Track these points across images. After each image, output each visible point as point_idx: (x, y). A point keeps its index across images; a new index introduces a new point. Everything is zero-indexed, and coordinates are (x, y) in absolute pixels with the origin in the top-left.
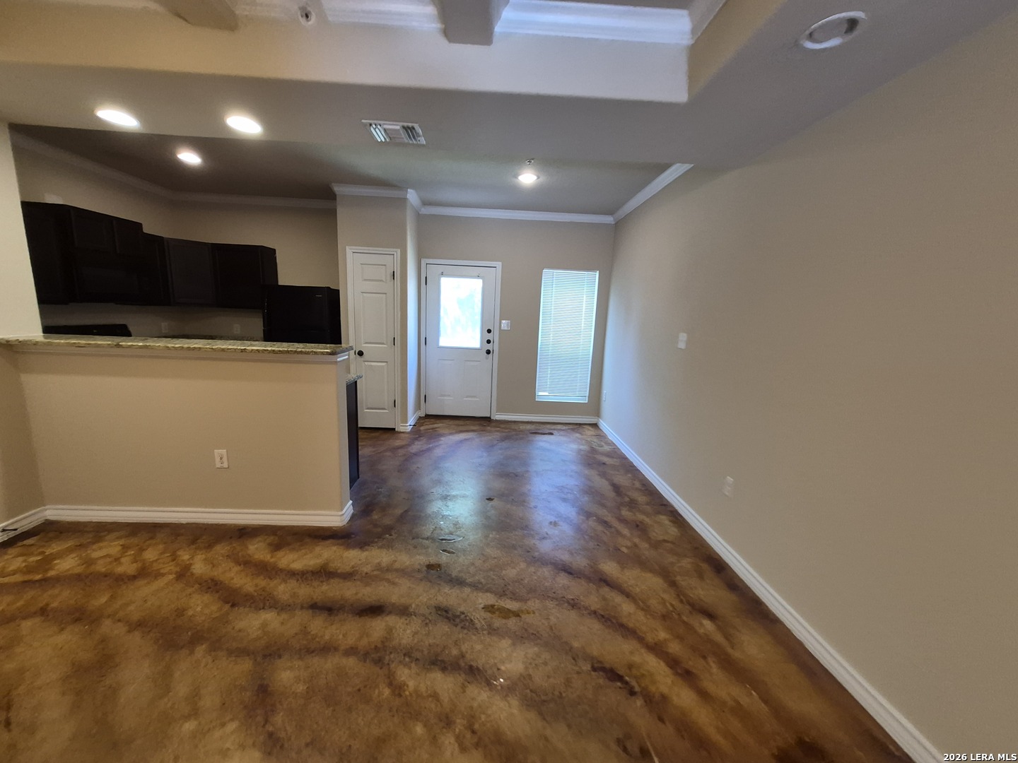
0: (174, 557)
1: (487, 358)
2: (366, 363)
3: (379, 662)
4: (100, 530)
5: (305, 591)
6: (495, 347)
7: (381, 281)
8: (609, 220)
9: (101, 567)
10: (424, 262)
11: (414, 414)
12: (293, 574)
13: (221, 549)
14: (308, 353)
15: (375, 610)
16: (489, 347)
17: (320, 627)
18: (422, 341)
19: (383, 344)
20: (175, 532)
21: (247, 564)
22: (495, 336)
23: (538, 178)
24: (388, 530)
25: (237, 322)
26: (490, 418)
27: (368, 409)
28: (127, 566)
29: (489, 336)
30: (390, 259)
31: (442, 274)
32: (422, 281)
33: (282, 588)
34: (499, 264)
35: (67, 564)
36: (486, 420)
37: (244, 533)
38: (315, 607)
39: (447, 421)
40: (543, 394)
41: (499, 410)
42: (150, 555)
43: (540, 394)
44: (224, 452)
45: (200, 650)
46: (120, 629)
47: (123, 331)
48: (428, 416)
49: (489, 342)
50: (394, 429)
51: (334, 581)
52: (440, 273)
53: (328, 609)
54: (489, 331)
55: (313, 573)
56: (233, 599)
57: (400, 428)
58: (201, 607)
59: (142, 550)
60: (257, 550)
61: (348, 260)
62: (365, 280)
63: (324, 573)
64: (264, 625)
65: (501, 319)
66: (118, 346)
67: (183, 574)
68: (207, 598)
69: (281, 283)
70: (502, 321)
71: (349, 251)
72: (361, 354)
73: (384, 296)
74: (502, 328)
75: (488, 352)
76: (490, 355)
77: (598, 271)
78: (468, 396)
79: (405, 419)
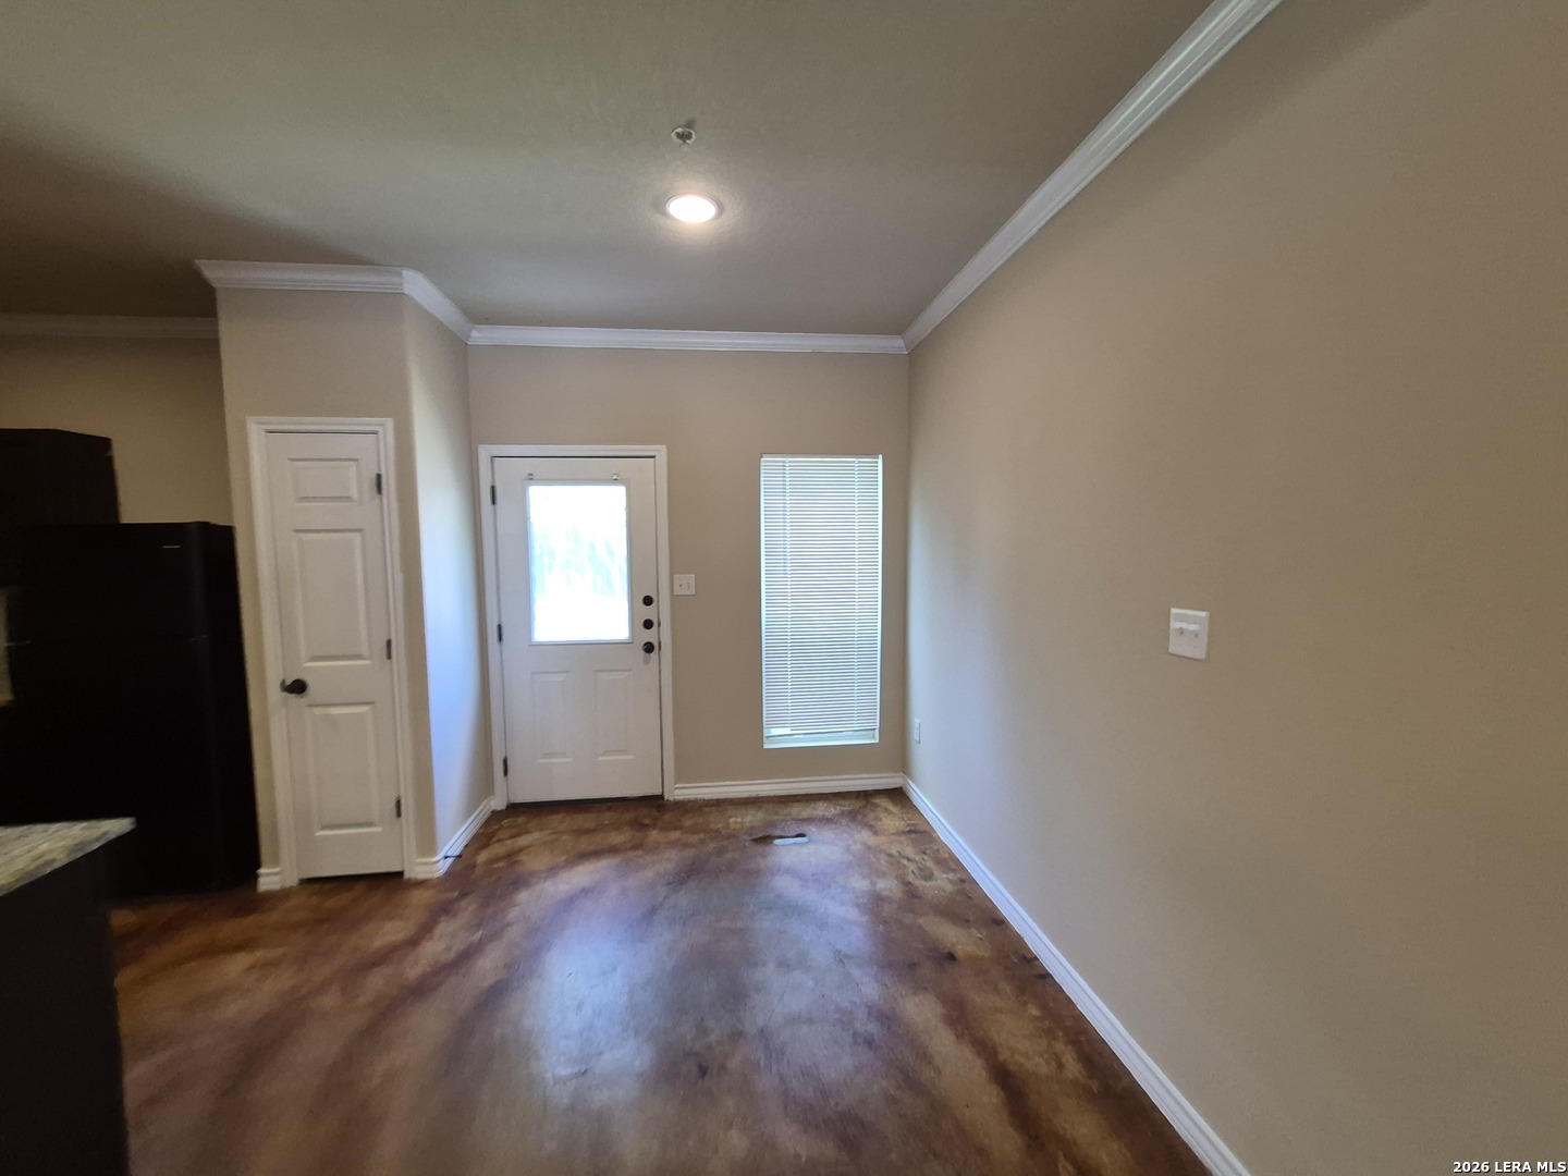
1: (647, 662)
2: (316, 711)
6: (664, 635)
7: (348, 498)
8: (895, 344)
10: (484, 452)
11: (466, 816)
16: (650, 636)
18: (491, 634)
19: (358, 657)
22: (663, 611)
23: (721, 208)
26: (661, 797)
27: (325, 827)
29: (648, 612)
30: (369, 443)
31: (531, 477)
32: (482, 496)
34: (661, 451)
36: (655, 802)
40: (781, 733)
41: (682, 776)
43: (775, 732)
48: (514, 809)
49: (648, 624)
50: (400, 874)
52: (525, 476)
54: (648, 601)
57: (414, 868)
62: (301, 499)
65: (672, 572)
69: (126, 515)
70: (676, 576)
71: (255, 431)
72: (298, 687)
73: (357, 538)
74: (676, 593)
75: (649, 648)
76: (654, 655)
77: (880, 456)
78: (606, 753)
79: (428, 844)
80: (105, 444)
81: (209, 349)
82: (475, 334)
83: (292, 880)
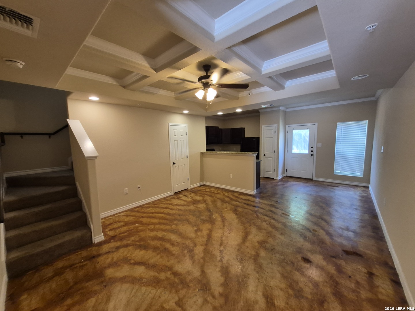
0: (223, 193)
1: (311, 157)
2: (266, 158)
3: (255, 213)
4: (211, 187)
5: (244, 201)
6: (315, 153)
7: (271, 134)
9: (212, 191)
10: (287, 126)
11: (282, 175)
12: (242, 199)
13: (230, 193)
14: (248, 154)
15: (255, 207)
16: (312, 153)
17: (245, 206)
18: (286, 151)
19: (271, 152)
20: (222, 189)
21: (234, 196)
22: (315, 149)
24: (264, 197)
25: (235, 147)
27: (266, 171)
28: (216, 192)
29: (312, 149)
30: (274, 127)
31: (294, 129)
32: (286, 132)
33: (240, 200)
34: (316, 124)
35: (208, 190)
36: (311, 180)
37: (234, 192)
38: (245, 204)
39: (294, 179)
40: (338, 172)
41: (316, 176)
42: (219, 191)
44: (231, 174)
45: (227, 203)
46: (216, 198)
47: (213, 150)
48: (287, 176)
49: (312, 151)
50: (274, 178)
51: (249, 202)
53: (248, 205)
54: (312, 147)
55: (246, 200)
56: (232, 199)
57: (276, 178)
58: (227, 199)
59: (218, 191)
60: (236, 194)
61: (262, 129)
62: (267, 134)
63: (248, 200)
64: (236, 203)
65: (317, 143)
66: (217, 153)
67: (224, 195)
68: (228, 198)
69: (246, 137)
70: (318, 144)
71: (263, 127)
72: (265, 155)
73: (272, 138)
74: (318, 146)
75: (312, 155)
76: (313, 156)
77: (367, 121)
78: (303, 171)
79: (277, 176)
80: (244, 128)
81: (259, 116)
82: (287, 110)
83: (262, 177)
